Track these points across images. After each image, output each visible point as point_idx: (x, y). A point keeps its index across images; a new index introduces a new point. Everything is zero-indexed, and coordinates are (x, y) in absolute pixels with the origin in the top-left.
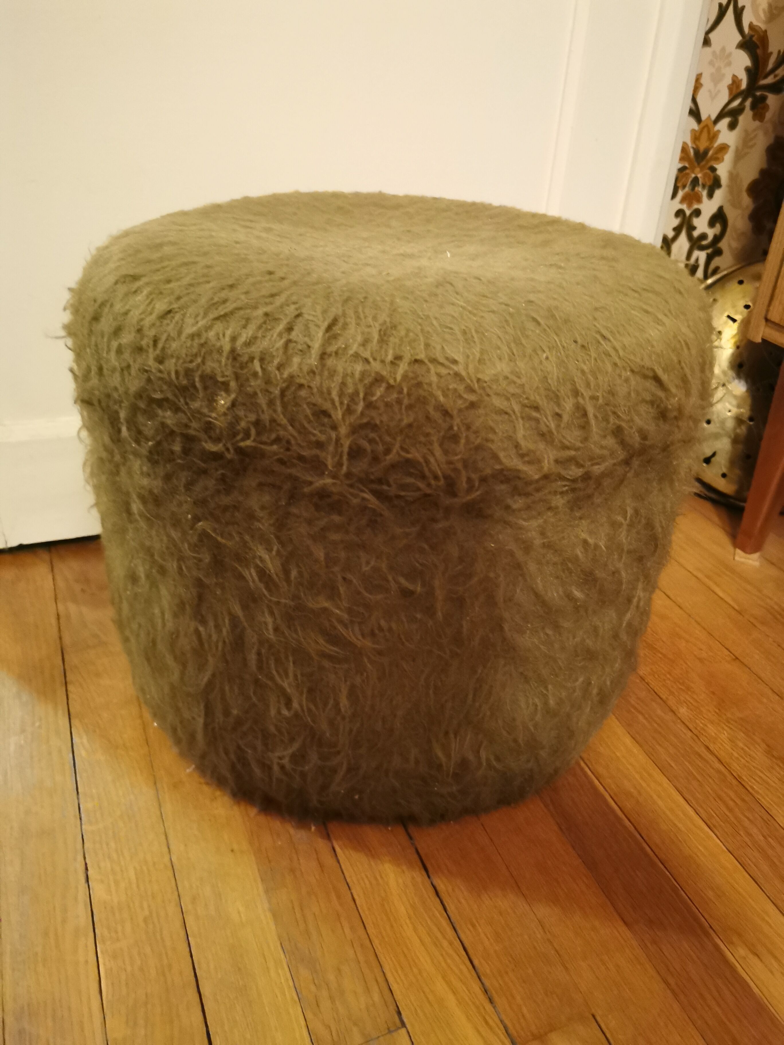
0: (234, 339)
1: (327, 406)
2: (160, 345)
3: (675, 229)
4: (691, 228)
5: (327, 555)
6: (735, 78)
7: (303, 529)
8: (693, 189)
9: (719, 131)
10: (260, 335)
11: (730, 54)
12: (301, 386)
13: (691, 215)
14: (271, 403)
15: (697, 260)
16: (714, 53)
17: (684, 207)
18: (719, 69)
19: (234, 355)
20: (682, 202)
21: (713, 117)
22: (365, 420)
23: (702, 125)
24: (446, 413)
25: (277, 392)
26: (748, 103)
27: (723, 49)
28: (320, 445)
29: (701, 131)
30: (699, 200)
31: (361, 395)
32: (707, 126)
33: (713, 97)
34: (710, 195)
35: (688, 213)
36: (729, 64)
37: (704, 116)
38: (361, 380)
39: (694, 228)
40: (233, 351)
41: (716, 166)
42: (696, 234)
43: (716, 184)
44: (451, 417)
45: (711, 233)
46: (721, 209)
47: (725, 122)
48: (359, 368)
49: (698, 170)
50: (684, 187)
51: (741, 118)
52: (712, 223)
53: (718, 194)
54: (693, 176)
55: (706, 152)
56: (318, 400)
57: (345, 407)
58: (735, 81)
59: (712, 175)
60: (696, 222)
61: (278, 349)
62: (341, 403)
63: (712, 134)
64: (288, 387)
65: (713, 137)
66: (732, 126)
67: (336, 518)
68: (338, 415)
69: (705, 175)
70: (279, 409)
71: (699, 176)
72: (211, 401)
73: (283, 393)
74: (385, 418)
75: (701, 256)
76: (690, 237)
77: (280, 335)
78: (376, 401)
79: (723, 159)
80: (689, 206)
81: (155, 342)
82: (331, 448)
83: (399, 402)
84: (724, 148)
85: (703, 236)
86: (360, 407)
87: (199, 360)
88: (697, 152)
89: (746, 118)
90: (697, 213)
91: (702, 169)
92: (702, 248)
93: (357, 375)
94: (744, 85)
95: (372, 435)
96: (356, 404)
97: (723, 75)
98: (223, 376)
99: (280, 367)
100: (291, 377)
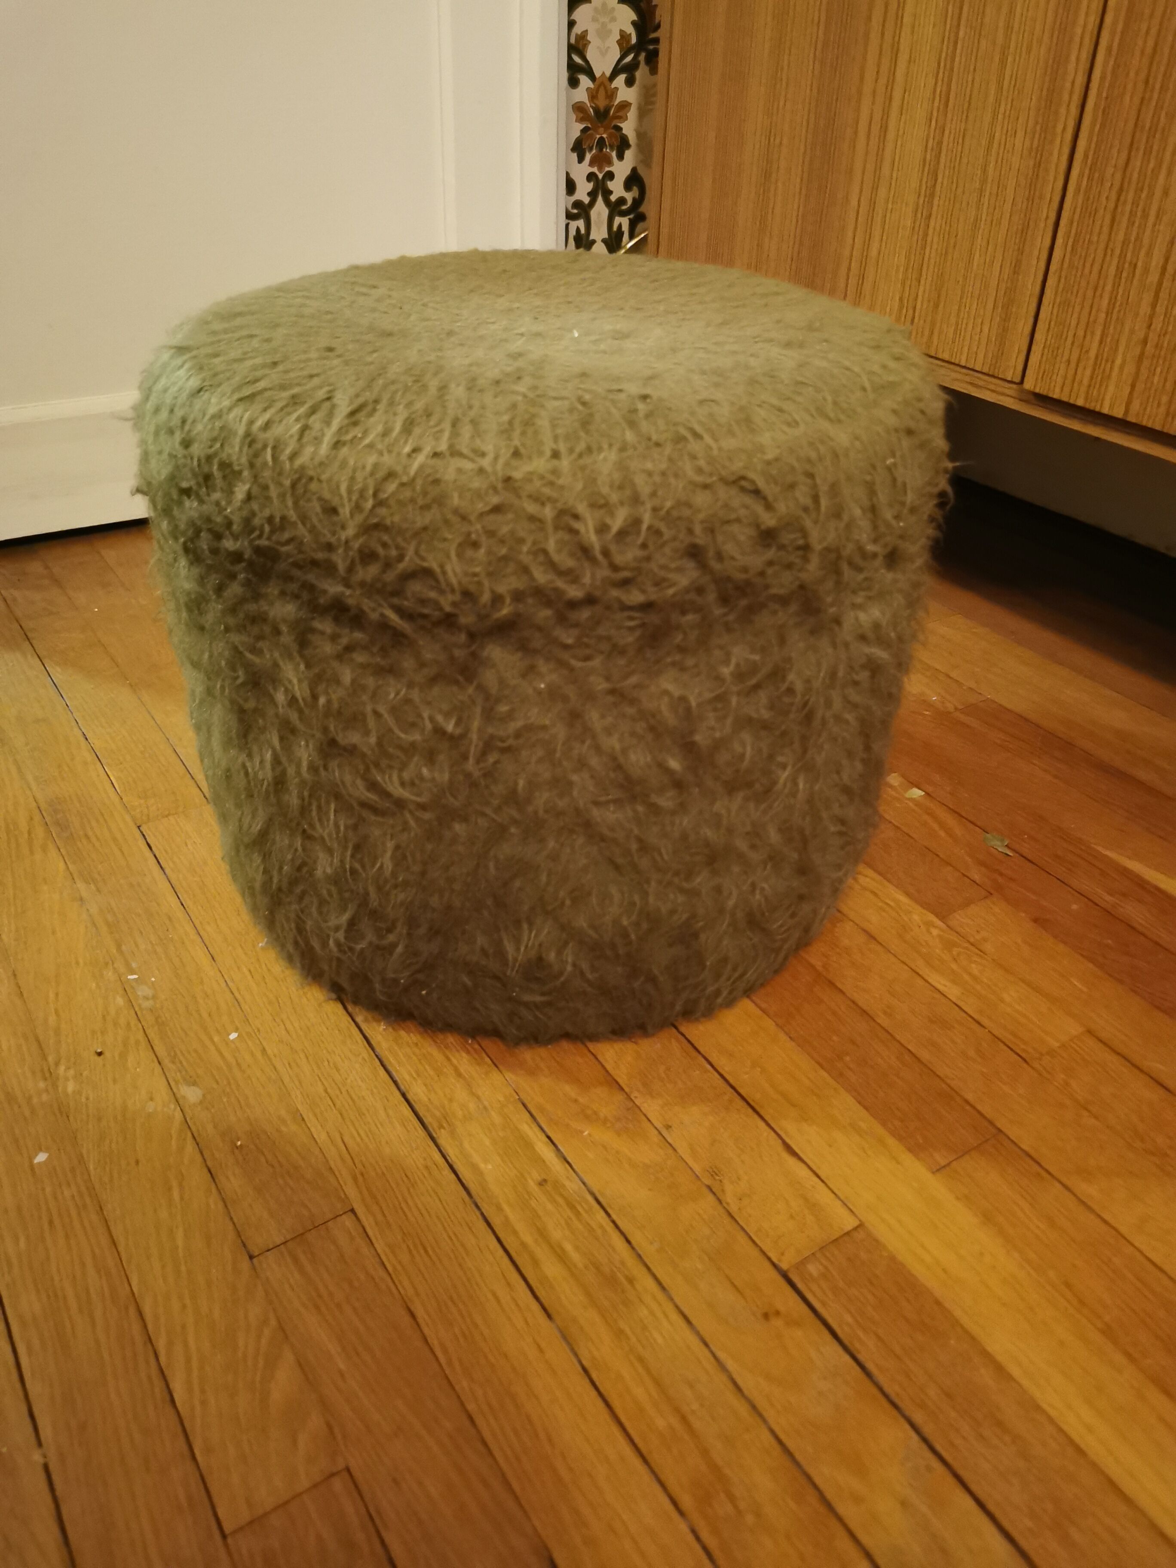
0: (251, 422)
1: (335, 502)
2: (187, 428)
3: (589, 194)
4: (607, 193)
5: (353, 681)
6: (622, 32)
7: (328, 648)
8: (601, 150)
9: (617, 89)
10: (277, 419)
11: (613, 9)
12: (311, 479)
13: (604, 177)
14: (282, 496)
15: (620, 226)
16: (596, 10)
17: (595, 170)
18: (604, 25)
19: (250, 439)
20: (591, 164)
21: (608, 74)
22: (375, 520)
23: (597, 82)
24: (464, 518)
25: (287, 483)
26: (642, 57)
27: (604, 5)
28: (330, 547)
29: (597, 90)
30: (610, 163)
31: (371, 492)
32: (602, 84)
33: (604, 53)
34: (621, 157)
35: (600, 176)
36: (613, 19)
37: (598, 74)
38: (372, 474)
39: (611, 192)
40: (248, 434)
41: (621, 125)
42: (613, 198)
43: (623, 145)
44: (470, 522)
45: (629, 197)
46: (634, 170)
47: (621, 78)
48: (371, 460)
49: (601, 130)
50: (591, 149)
51: (638, 74)
52: (628, 186)
53: (629, 154)
54: (598, 136)
55: (607, 110)
56: (327, 495)
57: (353, 504)
58: (624, 37)
59: (618, 134)
60: (611, 185)
61: (291, 436)
62: (350, 500)
63: (609, 93)
64: (299, 479)
65: (612, 94)
66: (630, 82)
67: (358, 635)
68: (345, 511)
69: (610, 136)
70: (290, 503)
71: (605, 136)
72: (229, 492)
73: (294, 486)
74: (396, 518)
75: (623, 222)
76: (607, 202)
77: (297, 420)
78: (387, 499)
79: (626, 119)
80: (600, 170)
81: (184, 421)
82: (341, 551)
83: (412, 500)
84: (625, 105)
85: (622, 201)
86: (370, 504)
87: (218, 445)
88: (597, 110)
89: (641, 73)
90: (610, 176)
91: (606, 129)
92: (623, 214)
93: (369, 468)
94: (634, 40)
95: (386, 538)
96: (366, 500)
97: (610, 31)
98: (239, 465)
99: (293, 456)
100: (303, 468)
